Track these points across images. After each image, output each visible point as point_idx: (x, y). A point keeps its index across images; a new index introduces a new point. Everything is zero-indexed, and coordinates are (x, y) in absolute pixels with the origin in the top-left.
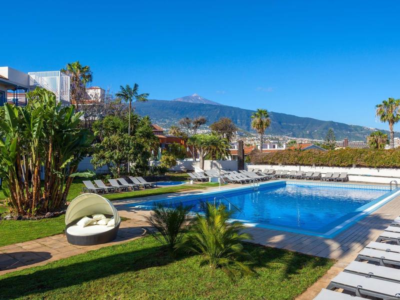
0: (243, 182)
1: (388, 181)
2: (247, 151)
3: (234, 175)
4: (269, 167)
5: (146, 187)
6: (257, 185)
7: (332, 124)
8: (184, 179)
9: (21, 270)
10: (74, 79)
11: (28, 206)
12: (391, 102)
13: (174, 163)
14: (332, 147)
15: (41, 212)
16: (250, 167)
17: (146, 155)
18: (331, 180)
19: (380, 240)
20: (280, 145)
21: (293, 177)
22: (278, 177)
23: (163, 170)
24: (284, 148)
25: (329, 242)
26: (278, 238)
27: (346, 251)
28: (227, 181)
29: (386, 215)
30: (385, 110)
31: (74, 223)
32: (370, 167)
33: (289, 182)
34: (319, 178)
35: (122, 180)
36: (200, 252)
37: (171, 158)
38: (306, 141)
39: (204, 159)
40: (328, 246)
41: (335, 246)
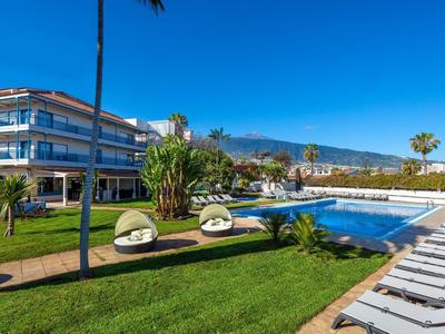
0: (303, 200)
1: (425, 201)
2: (303, 176)
3: (294, 194)
4: (321, 189)
5: (233, 202)
6: (314, 202)
7: (368, 154)
8: (257, 197)
9: (186, 249)
10: (177, 125)
11: (168, 212)
12: (424, 135)
13: (248, 185)
14: (369, 172)
15: (176, 216)
16: (306, 188)
17: (231, 179)
18: (373, 199)
19: (427, 242)
20: (326, 172)
21: (341, 197)
22: (329, 196)
23: (242, 190)
24: (329, 173)
25: (386, 242)
26: (345, 239)
27: (400, 248)
28: (290, 199)
29: (429, 225)
30: (418, 143)
31: (204, 223)
32: (408, 189)
33: (339, 200)
34: (363, 198)
35: (216, 197)
36: (298, 243)
37: (246, 181)
38: (344, 168)
39: (270, 181)
40: (386, 245)
41: (391, 245)
